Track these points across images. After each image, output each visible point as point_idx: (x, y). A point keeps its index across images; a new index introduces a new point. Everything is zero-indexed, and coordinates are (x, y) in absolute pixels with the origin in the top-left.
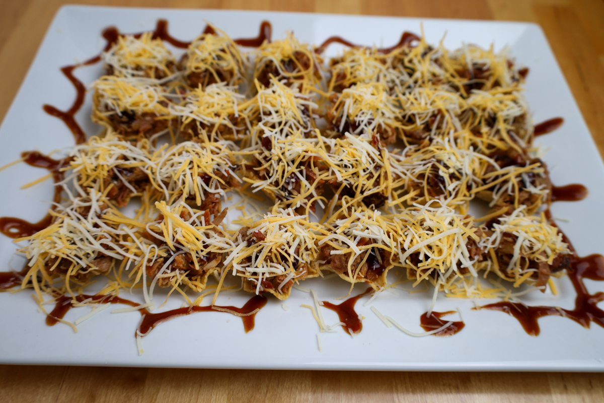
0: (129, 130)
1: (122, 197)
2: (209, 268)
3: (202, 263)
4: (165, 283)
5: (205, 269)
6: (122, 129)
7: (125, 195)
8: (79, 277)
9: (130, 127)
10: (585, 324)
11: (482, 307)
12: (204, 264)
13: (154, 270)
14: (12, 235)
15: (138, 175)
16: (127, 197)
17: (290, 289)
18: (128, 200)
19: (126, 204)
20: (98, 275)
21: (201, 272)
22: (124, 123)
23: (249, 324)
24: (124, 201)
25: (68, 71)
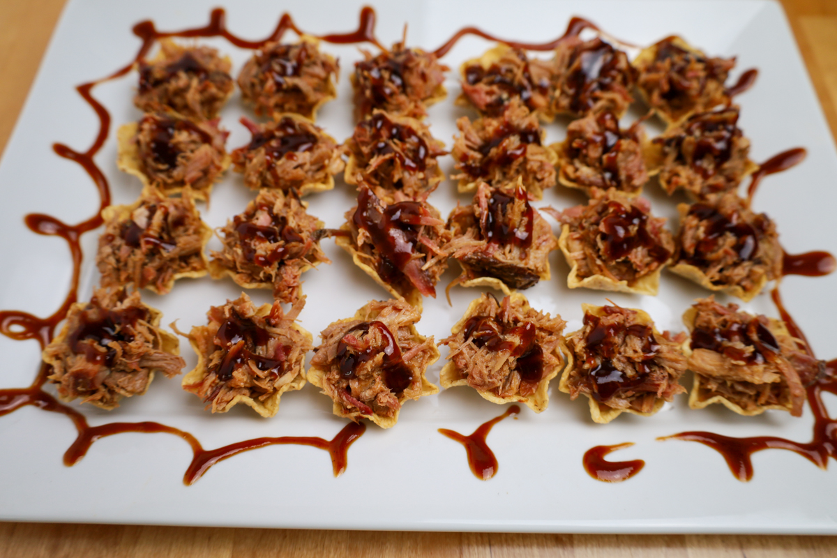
0: (170, 181)
1: (163, 280)
2: (281, 384)
3: (272, 378)
4: (221, 408)
5: (276, 385)
6: (159, 180)
7: (167, 277)
8: (105, 400)
9: (170, 177)
10: (821, 463)
11: (671, 437)
12: (275, 379)
13: (205, 390)
14: (15, 336)
15: (183, 249)
16: (169, 280)
17: (398, 413)
18: (171, 283)
19: (168, 290)
20: (130, 398)
21: (271, 391)
22: (161, 171)
23: (340, 463)
24: (165, 286)
25: (85, 90)
